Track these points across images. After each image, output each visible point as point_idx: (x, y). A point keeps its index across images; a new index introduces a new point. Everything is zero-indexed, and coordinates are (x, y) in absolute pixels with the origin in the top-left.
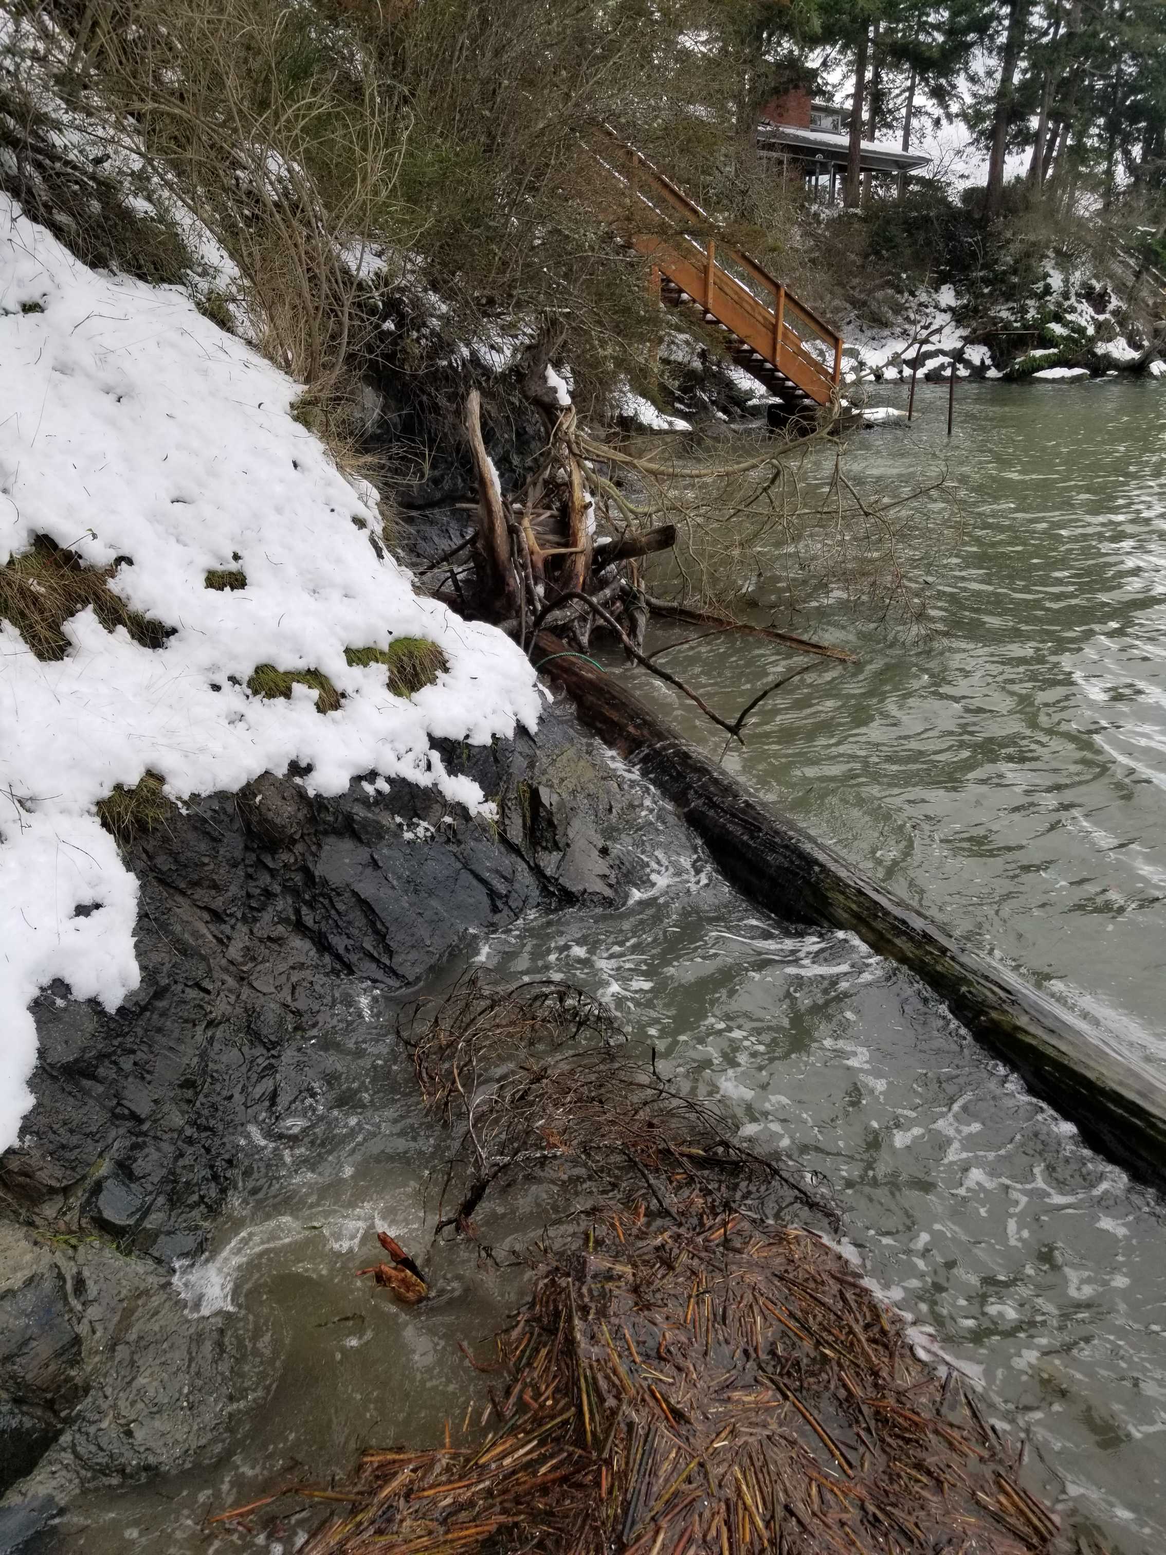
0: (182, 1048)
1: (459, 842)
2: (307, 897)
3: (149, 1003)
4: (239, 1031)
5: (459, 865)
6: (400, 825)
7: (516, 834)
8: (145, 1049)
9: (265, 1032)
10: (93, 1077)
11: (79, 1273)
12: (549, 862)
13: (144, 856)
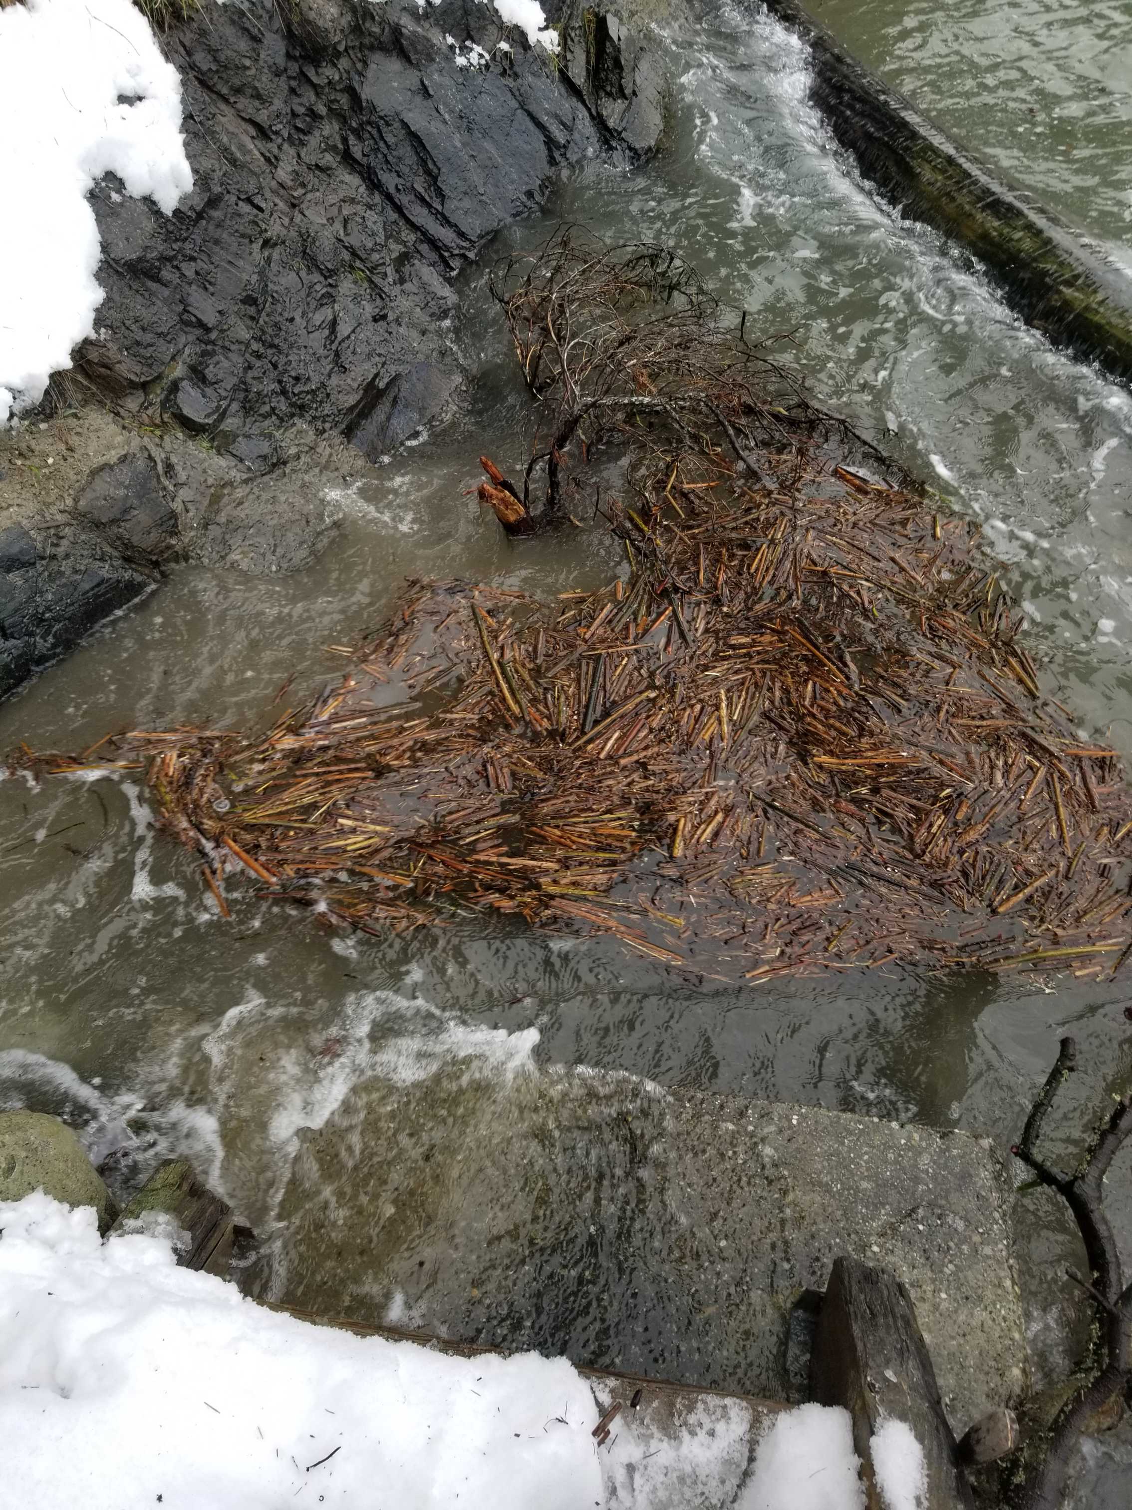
0: (241, 263)
1: (516, 76)
2: (354, 124)
3: (203, 210)
4: (295, 255)
5: (514, 104)
6: (452, 47)
7: (578, 73)
8: (205, 258)
9: (321, 258)
10: (157, 279)
11: (168, 458)
12: (613, 111)
13: (181, 50)
